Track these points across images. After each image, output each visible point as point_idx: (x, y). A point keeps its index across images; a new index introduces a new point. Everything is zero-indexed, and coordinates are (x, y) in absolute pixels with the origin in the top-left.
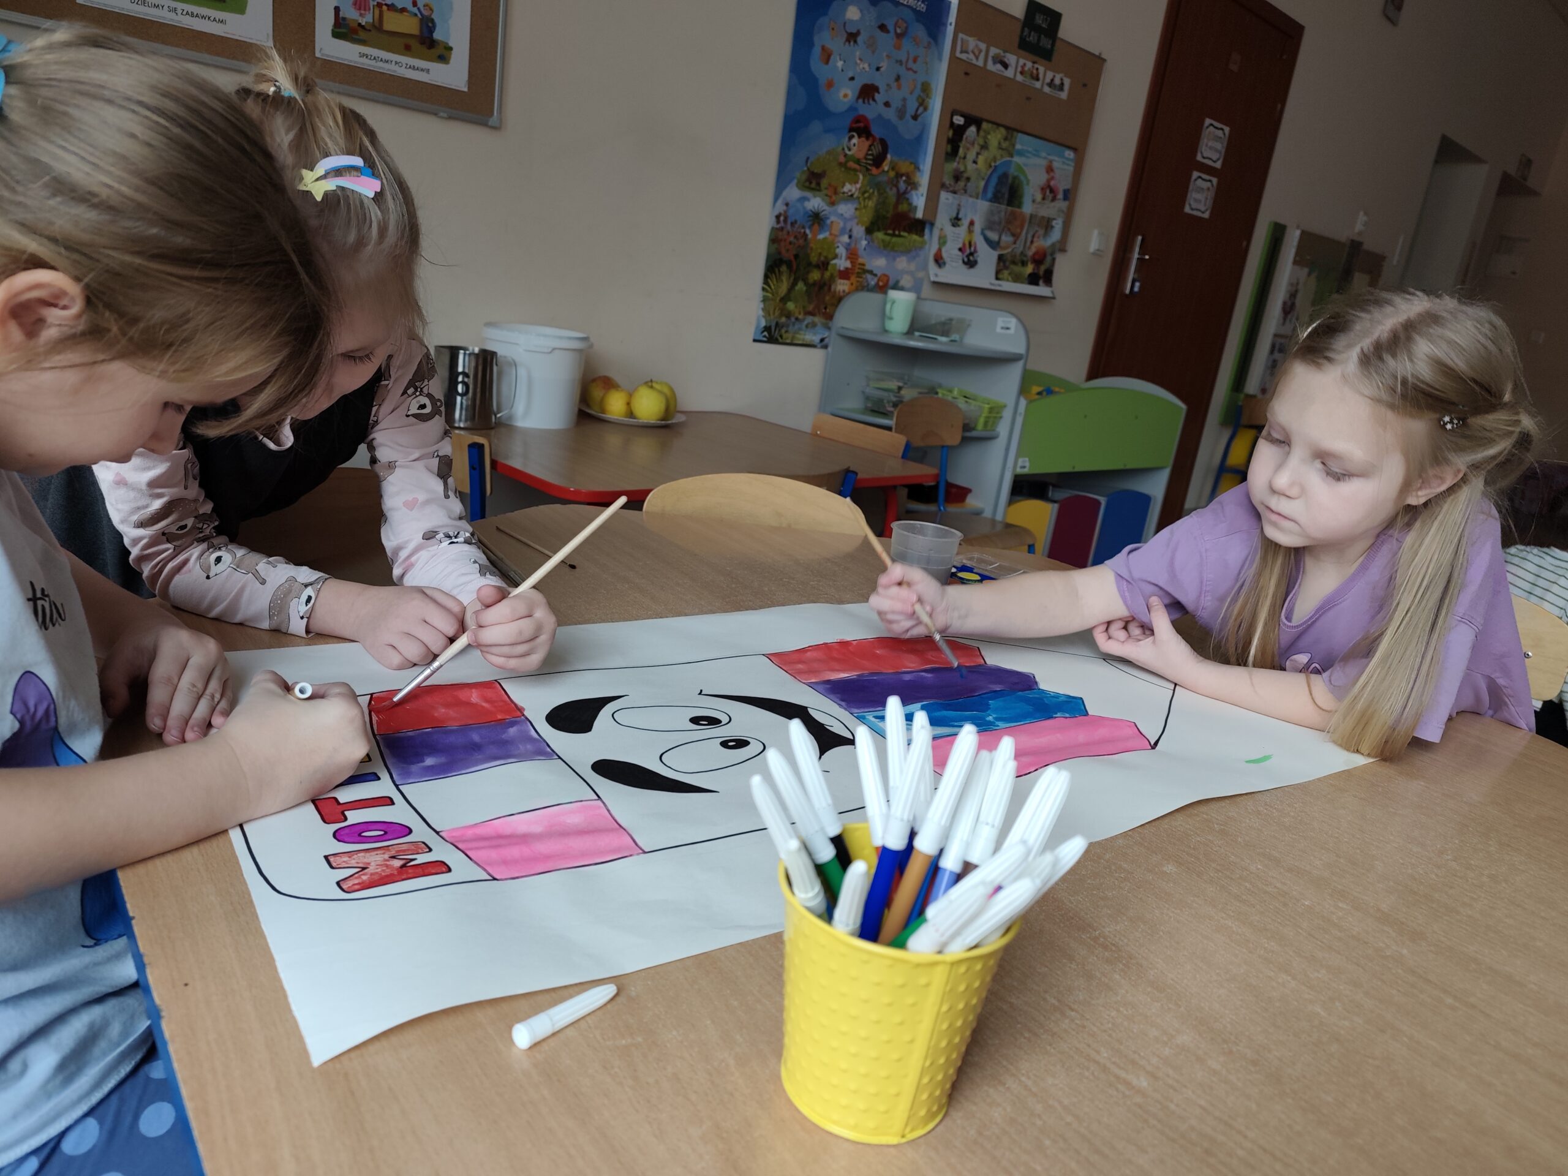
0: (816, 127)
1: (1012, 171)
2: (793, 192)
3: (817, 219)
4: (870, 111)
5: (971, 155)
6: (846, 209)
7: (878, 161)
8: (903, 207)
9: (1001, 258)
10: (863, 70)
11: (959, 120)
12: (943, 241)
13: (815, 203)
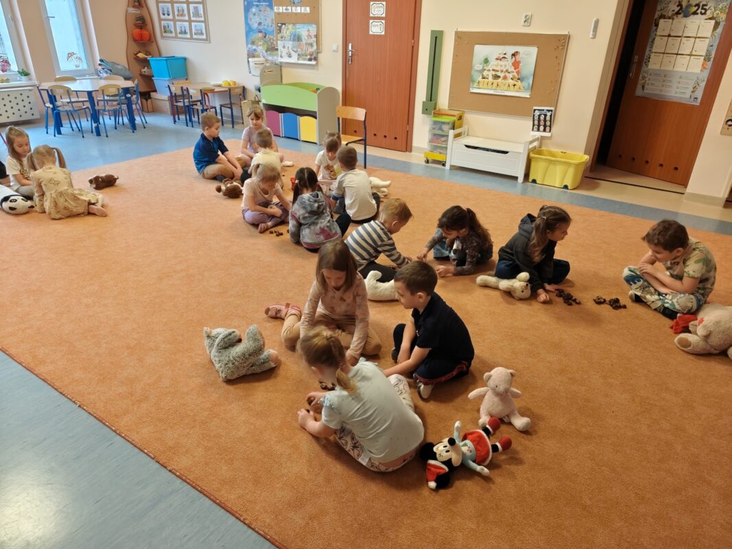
0: (251, 33)
1: (297, 33)
2: (250, 46)
3: (255, 50)
4: (261, 27)
5: (285, 32)
6: (261, 48)
7: (265, 37)
8: (273, 46)
9: (299, 55)
10: (258, 20)
11: (279, 25)
12: (282, 52)
13: (254, 47)
